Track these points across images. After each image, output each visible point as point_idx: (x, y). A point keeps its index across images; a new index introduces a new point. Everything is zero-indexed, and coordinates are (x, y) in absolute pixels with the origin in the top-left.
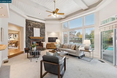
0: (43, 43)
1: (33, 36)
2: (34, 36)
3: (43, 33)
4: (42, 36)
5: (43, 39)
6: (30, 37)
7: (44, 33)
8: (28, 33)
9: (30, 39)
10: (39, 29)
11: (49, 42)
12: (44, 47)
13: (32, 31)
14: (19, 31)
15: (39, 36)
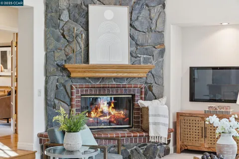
0: (147, 108)
1: (87, 60)
2: (92, 61)
3: (150, 38)
4: (146, 61)
5: (150, 80)
6: (67, 66)
7: (161, 33)
8: (58, 40)
9: (69, 76)
10: (124, 11)
11: (192, 99)
12: (152, 133)
13: (78, 29)
14: (16, 31)
15: (125, 60)
